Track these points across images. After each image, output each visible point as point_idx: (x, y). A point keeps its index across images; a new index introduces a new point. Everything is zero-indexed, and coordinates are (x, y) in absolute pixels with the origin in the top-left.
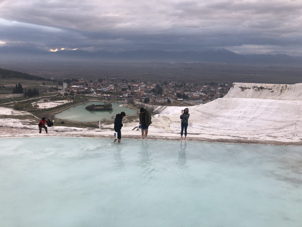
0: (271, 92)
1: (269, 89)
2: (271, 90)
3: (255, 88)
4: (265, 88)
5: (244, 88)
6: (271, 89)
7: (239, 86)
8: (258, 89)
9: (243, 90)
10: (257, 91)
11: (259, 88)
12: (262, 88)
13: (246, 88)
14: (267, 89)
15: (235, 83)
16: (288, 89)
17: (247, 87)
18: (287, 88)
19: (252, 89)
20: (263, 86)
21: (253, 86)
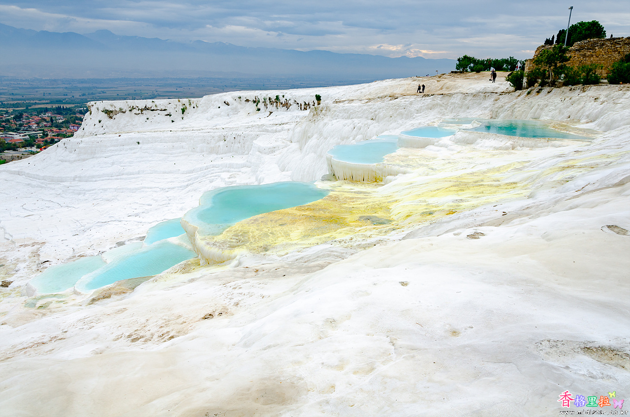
0: (166, 115)
1: (161, 110)
2: (166, 112)
3: (135, 111)
4: (152, 109)
5: (112, 112)
6: (165, 110)
7: (101, 109)
9: (111, 117)
11: (142, 110)
12: (147, 109)
13: (116, 113)
14: (157, 110)
15: (92, 103)
16: (194, 107)
17: (118, 110)
18: (192, 106)
19: (128, 112)
20: (149, 106)
21: (130, 107)
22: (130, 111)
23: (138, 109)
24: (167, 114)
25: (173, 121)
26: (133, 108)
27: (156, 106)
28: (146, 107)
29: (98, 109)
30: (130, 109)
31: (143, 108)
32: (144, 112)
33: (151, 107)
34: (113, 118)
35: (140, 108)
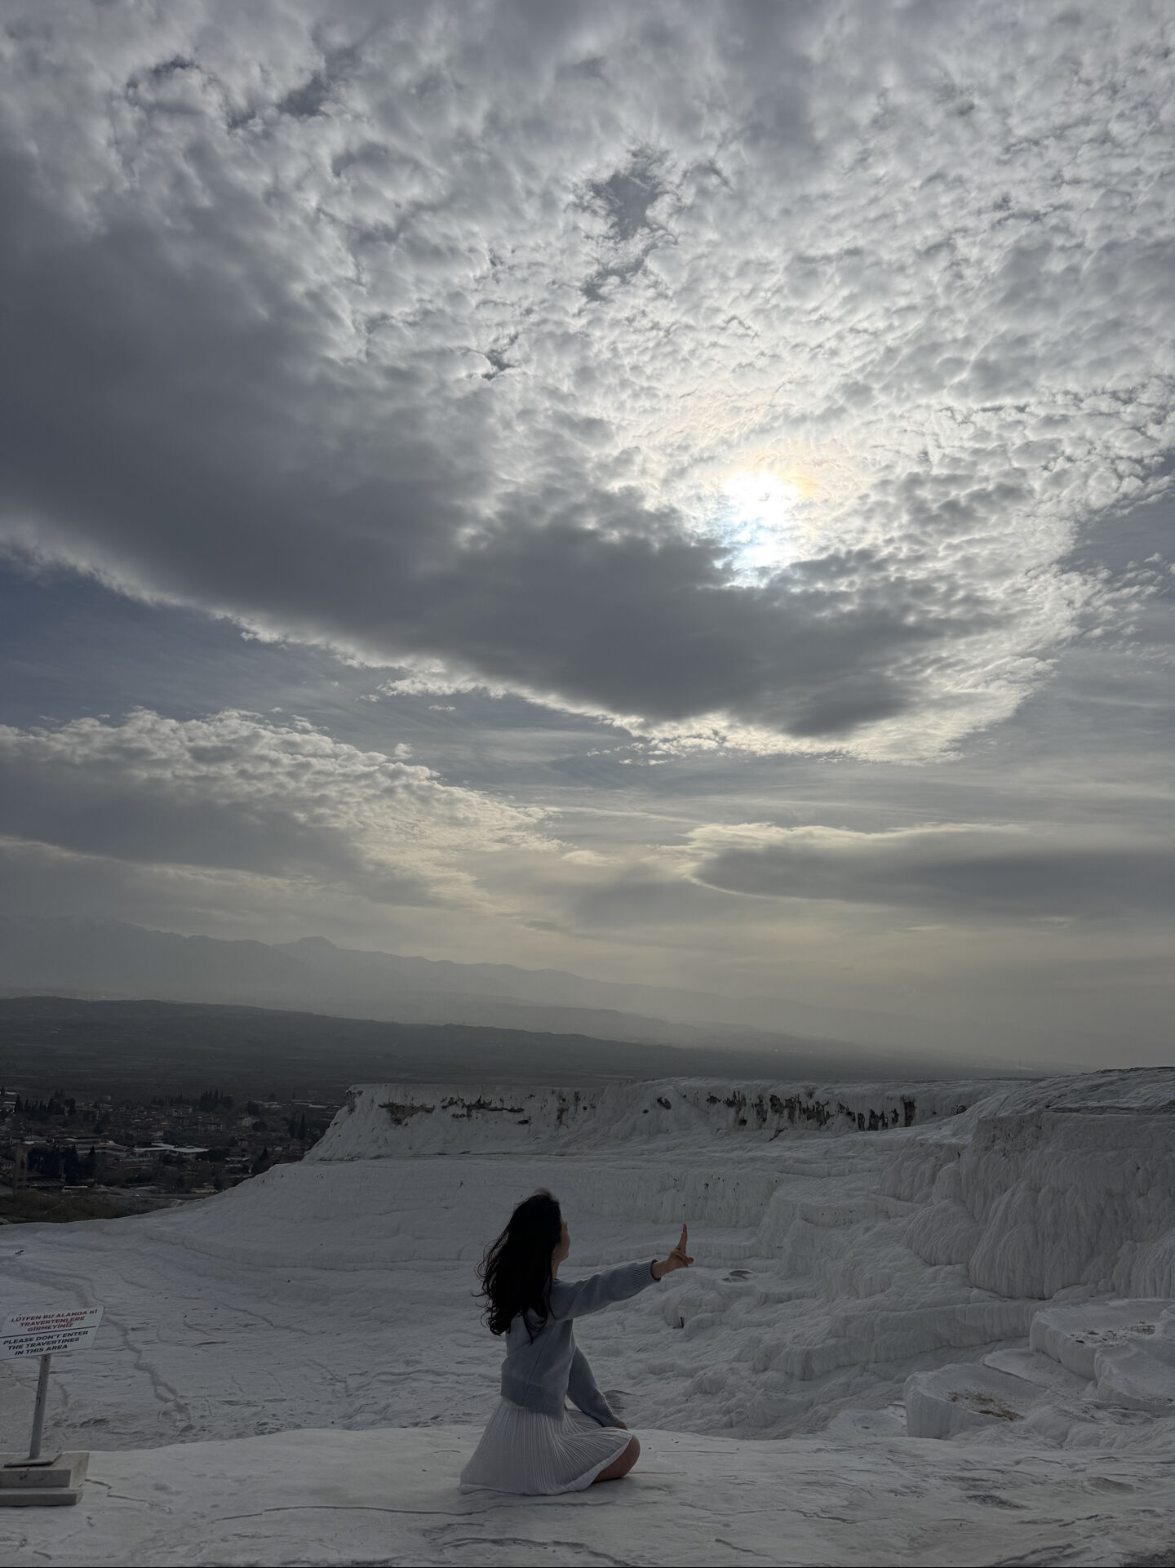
0: (520, 1123)
1: (512, 1110)
2: (520, 1117)
3: (453, 1110)
5: (403, 1108)
6: (520, 1110)
7: (379, 1101)
8: (465, 1111)
9: (398, 1121)
10: (464, 1118)
11: (469, 1108)
12: (481, 1105)
13: (413, 1110)
15: (360, 1087)
16: (585, 1108)
17: (417, 1104)
18: (581, 1105)
19: (438, 1110)
20: (486, 1099)
21: (444, 1100)
22: (445, 1108)
23: (461, 1105)
24: (522, 1119)
26: (451, 1103)
27: (502, 1101)
28: (479, 1100)
29: (371, 1102)
30: (445, 1104)
31: (474, 1103)
32: (474, 1112)
33: (490, 1103)
34: (404, 1123)
35: (467, 1104)
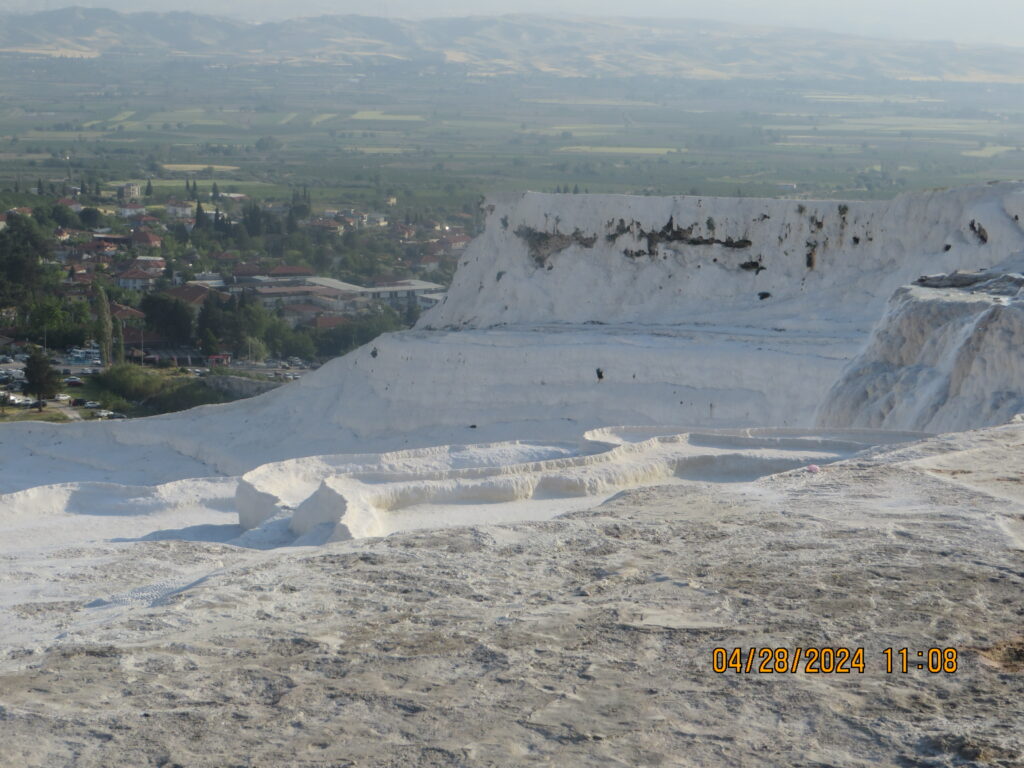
0: (743, 266)
1: (729, 244)
2: (744, 256)
3: (626, 241)
4: (694, 235)
5: (546, 237)
6: (744, 243)
7: (517, 223)
8: (643, 245)
9: (539, 258)
10: (644, 259)
11: (652, 238)
12: (672, 234)
13: (560, 243)
14: (709, 242)
16: (856, 240)
17: (567, 230)
19: (600, 242)
20: (682, 222)
21: (610, 224)
22: (612, 238)
23: (637, 232)
24: (746, 260)
25: (764, 296)
26: (623, 229)
27: (710, 225)
28: (670, 225)
29: (505, 223)
30: (612, 230)
31: (659, 229)
32: (660, 247)
33: (690, 229)
34: (547, 266)
35: (647, 231)
